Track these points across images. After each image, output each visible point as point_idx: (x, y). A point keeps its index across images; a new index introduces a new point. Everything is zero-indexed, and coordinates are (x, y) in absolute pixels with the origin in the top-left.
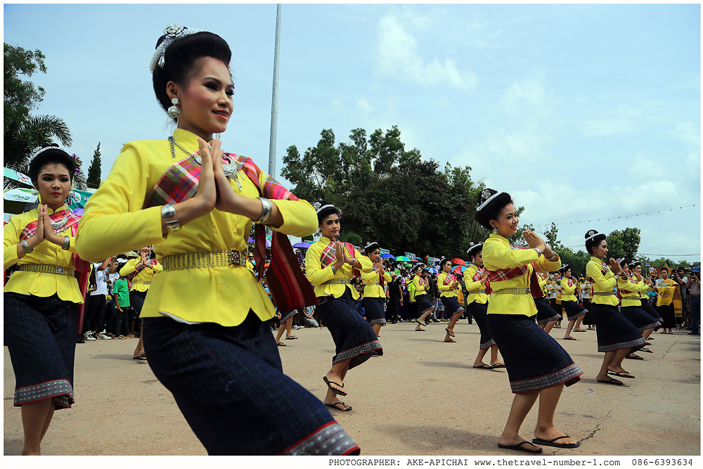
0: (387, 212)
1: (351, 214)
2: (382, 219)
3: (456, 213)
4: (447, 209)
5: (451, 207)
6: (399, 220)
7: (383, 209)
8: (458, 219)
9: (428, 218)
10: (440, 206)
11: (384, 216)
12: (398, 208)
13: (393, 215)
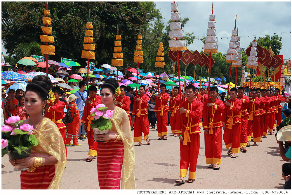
0: (69, 23)
1: (32, 23)
2: (64, 30)
3: (132, 24)
4: (124, 21)
5: (127, 18)
6: (80, 31)
7: (65, 19)
8: (132, 31)
9: (107, 29)
10: (118, 18)
11: (66, 26)
12: (79, 19)
13: (75, 25)
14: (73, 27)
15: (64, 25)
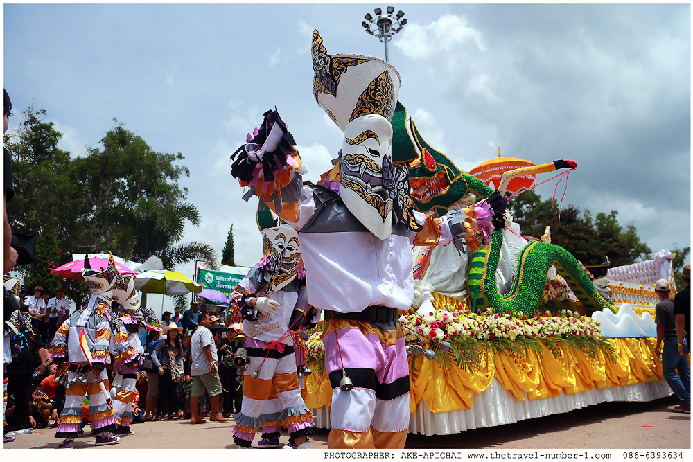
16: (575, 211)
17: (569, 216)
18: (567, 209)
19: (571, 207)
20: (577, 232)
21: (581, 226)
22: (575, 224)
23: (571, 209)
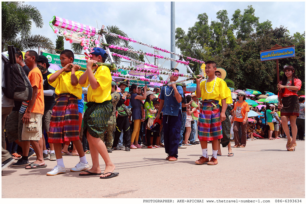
0: (252, 64)
2: (248, 69)
6: (260, 69)
7: (248, 62)
14: (255, 67)
15: (248, 66)
16: (284, 30)
17: (279, 33)
18: (279, 28)
19: (282, 27)
20: (283, 44)
21: (286, 40)
22: (282, 38)
23: (281, 29)
